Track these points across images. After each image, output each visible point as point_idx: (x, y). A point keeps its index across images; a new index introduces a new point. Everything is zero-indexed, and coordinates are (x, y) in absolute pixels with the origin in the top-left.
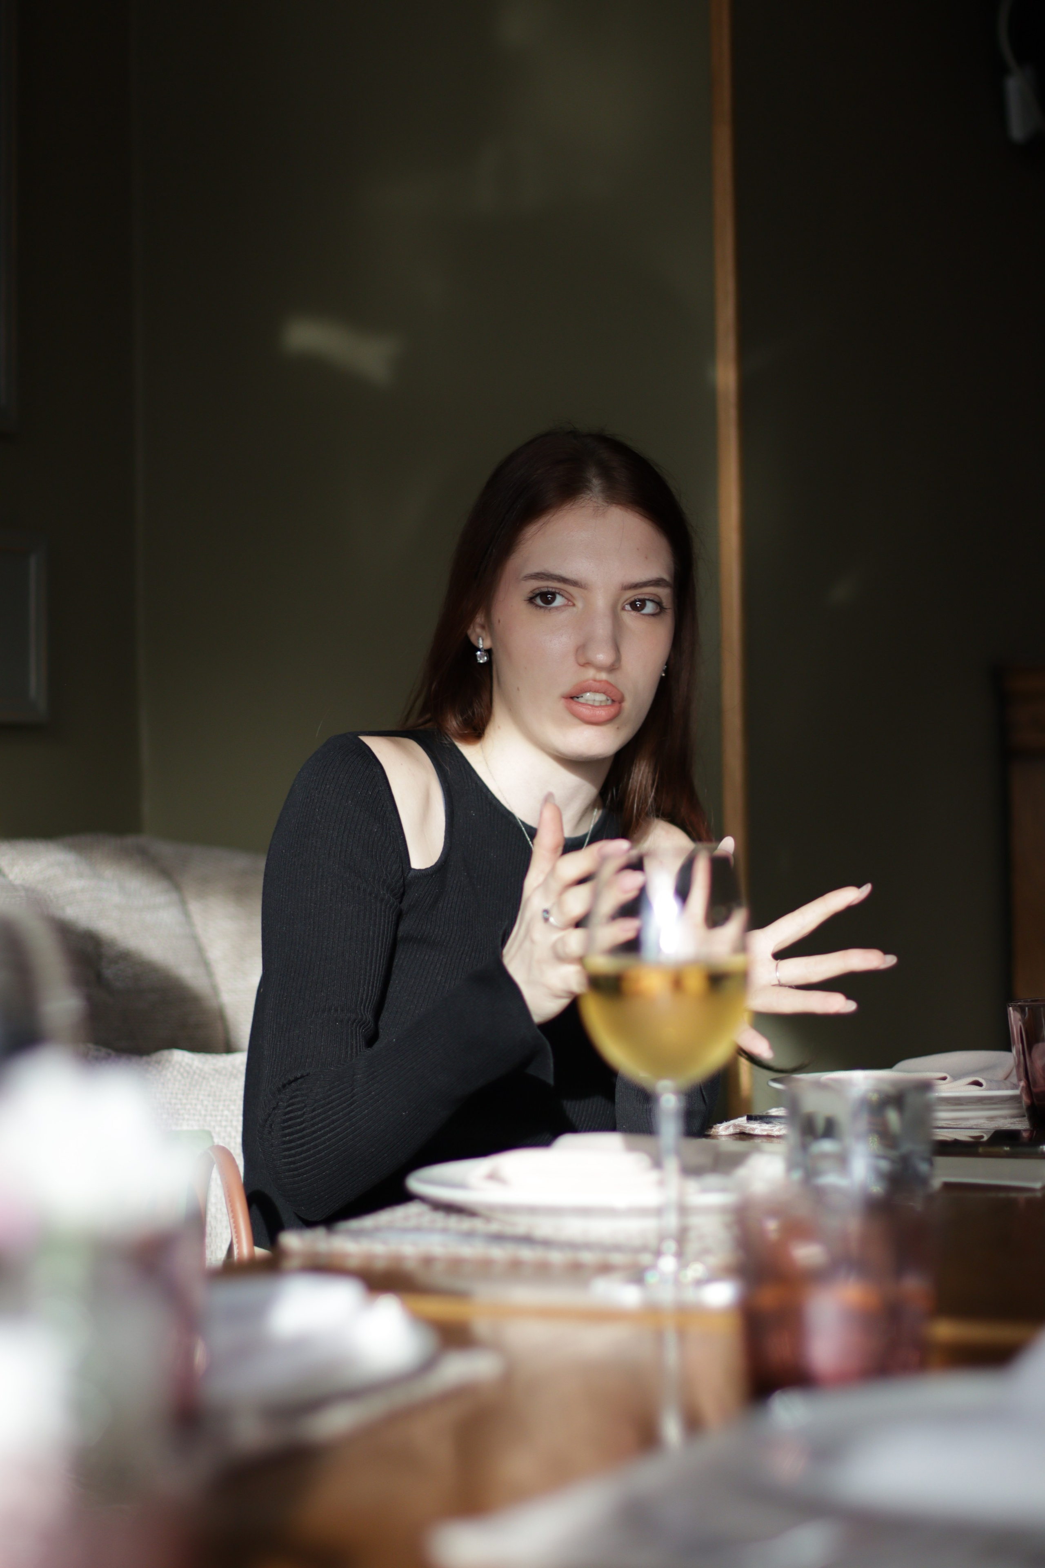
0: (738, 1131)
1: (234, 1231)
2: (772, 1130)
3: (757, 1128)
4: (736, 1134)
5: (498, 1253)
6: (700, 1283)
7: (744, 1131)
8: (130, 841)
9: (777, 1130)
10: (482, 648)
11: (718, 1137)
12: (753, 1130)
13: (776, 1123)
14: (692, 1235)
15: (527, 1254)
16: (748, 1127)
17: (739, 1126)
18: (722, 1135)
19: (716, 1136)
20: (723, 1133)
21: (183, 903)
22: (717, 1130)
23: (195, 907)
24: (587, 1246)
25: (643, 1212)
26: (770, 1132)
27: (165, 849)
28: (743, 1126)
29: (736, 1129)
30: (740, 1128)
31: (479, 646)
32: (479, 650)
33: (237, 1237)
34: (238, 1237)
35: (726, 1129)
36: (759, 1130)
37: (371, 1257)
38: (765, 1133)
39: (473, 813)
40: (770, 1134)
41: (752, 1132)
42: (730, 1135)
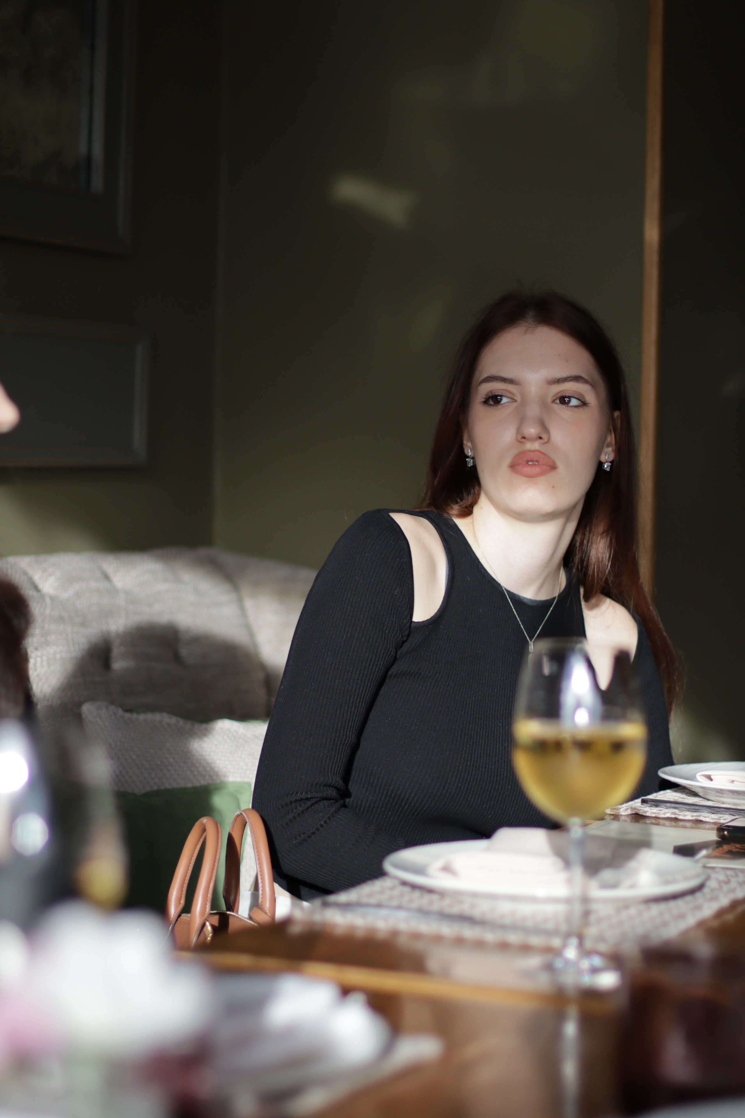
0: (634, 812)
1: (258, 866)
2: (659, 813)
3: (648, 812)
4: (633, 814)
5: (447, 930)
6: (595, 971)
7: (638, 813)
8: (203, 552)
9: (662, 814)
10: (471, 455)
11: (619, 816)
12: (645, 813)
13: (663, 807)
14: (593, 918)
15: (469, 933)
16: (641, 810)
17: (635, 809)
18: (622, 815)
19: (618, 815)
20: (623, 814)
21: (240, 601)
22: (619, 811)
23: (249, 603)
24: (514, 927)
25: (556, 900)
26: (658, 815)
27: (229, 559)
28: (638, 809)
29: (632, 811)
30: (636, 811)
31: (468, 454)
32: (468, 457)
33: (261, 875)
34: (262, 871)
35: (625, 811)
36: (650, 813)
37: (353, 928)
38: (654, 815)
39: (468, 578)
40: (657, 816)
41: (644, 814)
42: (628, 815)
